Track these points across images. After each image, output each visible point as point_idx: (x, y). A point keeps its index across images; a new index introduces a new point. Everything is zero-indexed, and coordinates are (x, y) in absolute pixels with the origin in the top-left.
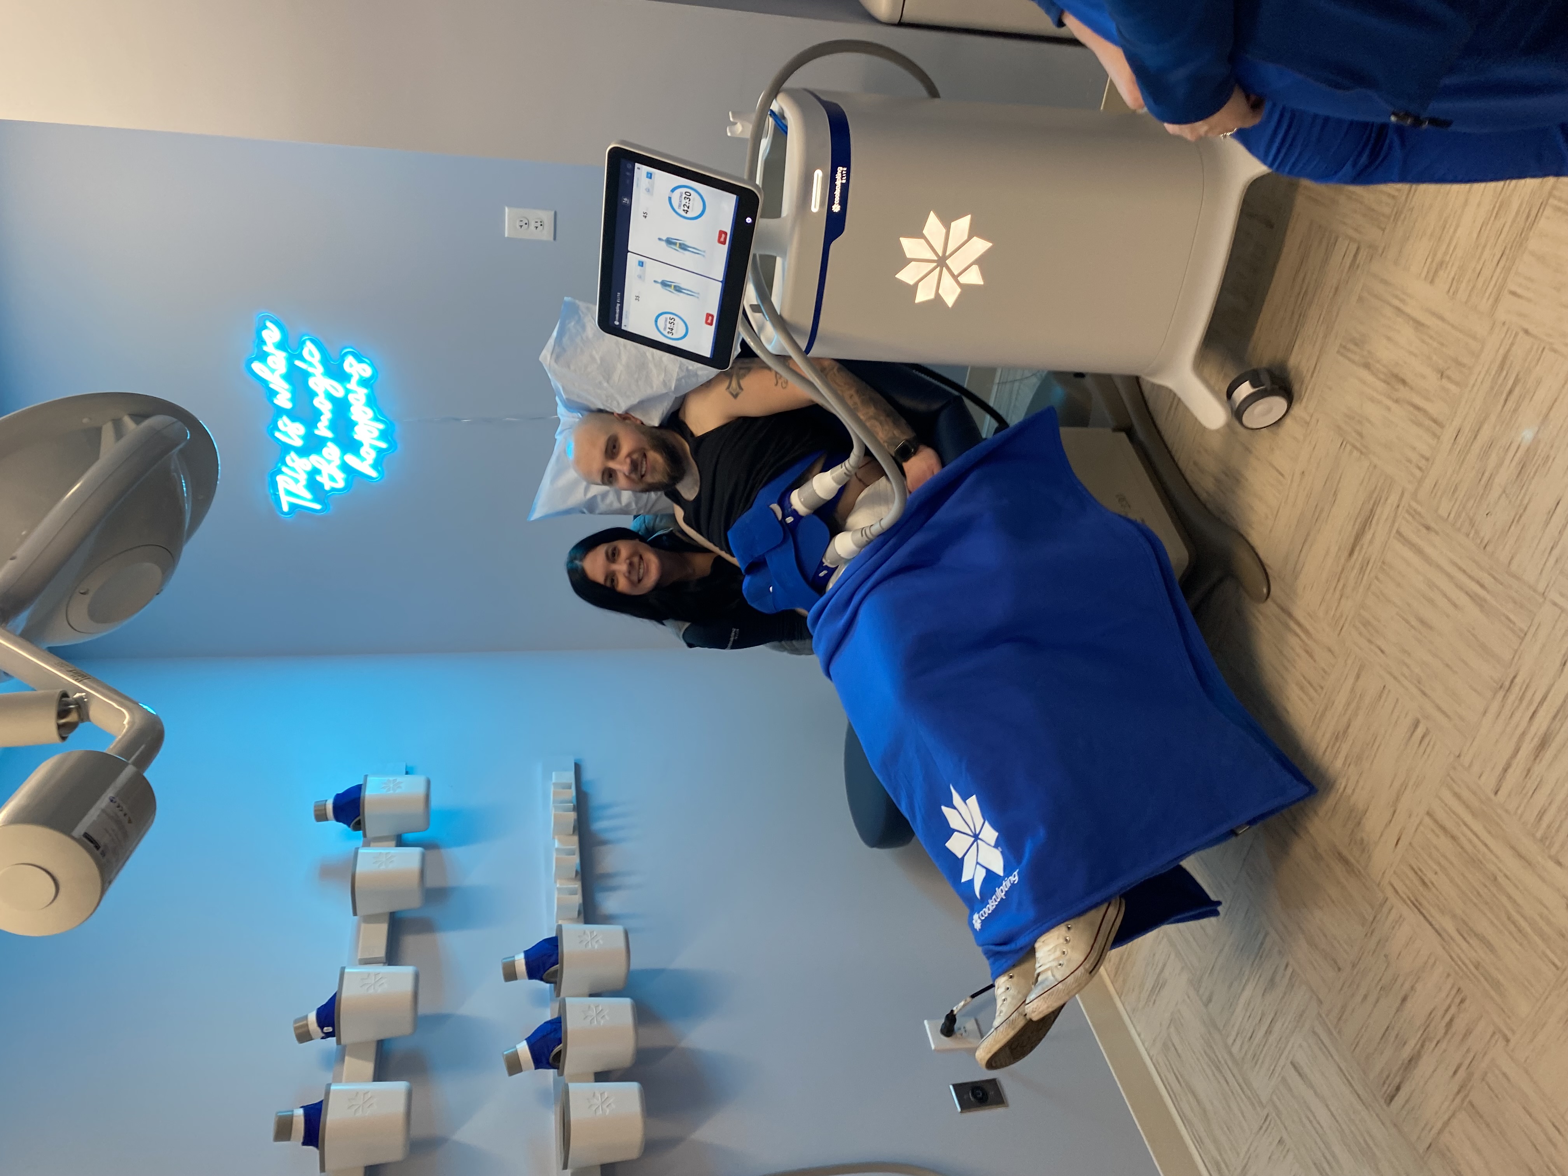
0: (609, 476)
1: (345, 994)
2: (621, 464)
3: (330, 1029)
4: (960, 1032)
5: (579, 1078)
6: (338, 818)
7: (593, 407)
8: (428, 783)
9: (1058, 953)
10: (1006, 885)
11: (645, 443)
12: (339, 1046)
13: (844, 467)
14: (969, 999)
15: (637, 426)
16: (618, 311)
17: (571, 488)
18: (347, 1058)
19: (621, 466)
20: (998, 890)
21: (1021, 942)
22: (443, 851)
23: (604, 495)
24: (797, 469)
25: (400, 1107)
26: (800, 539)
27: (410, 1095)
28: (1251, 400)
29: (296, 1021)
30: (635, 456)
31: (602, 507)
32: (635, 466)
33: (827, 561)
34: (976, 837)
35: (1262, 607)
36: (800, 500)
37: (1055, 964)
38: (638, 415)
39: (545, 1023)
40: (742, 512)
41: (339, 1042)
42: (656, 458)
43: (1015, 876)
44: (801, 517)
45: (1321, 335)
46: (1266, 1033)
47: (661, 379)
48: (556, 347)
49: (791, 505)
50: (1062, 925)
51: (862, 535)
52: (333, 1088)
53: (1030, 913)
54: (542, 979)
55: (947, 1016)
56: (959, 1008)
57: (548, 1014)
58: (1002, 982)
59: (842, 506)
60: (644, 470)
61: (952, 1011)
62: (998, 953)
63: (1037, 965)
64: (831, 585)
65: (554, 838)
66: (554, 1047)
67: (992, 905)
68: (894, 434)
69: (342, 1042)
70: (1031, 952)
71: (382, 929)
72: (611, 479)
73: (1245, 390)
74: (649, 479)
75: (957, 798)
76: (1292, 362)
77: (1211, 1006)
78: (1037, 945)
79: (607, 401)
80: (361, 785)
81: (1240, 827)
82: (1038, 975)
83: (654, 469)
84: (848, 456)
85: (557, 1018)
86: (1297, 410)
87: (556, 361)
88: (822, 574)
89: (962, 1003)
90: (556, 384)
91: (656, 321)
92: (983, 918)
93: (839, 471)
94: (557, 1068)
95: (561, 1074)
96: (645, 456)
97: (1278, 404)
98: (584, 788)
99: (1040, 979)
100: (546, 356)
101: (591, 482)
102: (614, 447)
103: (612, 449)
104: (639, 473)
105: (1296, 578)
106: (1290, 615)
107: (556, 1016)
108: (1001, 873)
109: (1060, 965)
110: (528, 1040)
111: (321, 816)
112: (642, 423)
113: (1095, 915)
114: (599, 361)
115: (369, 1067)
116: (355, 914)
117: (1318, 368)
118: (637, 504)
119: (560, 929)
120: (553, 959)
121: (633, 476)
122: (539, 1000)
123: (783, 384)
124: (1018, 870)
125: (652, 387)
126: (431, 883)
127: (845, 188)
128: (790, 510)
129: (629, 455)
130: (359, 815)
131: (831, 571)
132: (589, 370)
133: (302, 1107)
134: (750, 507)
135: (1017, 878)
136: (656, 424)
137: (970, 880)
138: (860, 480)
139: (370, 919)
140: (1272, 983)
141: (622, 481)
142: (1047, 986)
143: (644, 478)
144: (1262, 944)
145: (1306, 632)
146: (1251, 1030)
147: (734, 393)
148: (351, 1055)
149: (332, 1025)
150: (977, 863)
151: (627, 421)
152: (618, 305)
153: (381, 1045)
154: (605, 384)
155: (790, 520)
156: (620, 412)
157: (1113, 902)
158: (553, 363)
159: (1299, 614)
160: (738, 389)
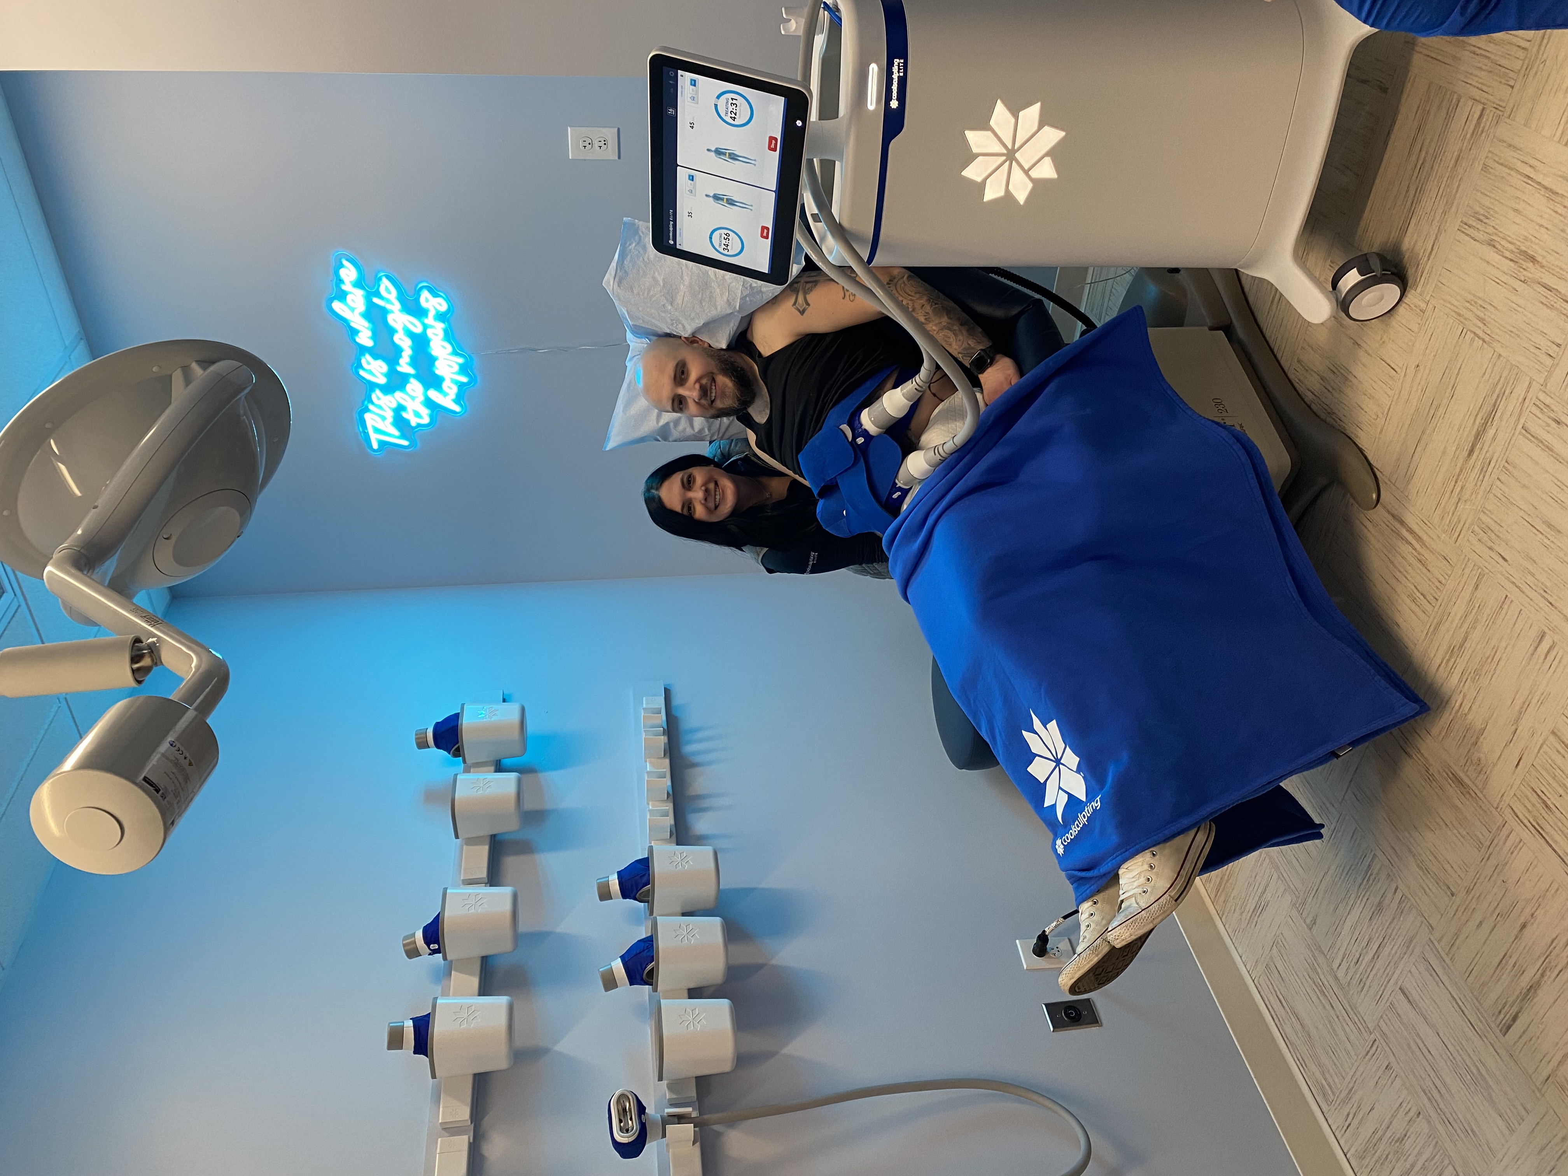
0: (679, 403)
1: (447, 914)
2: (690, 390)
3: (436, 946)
4: (1052, 952)
5: (673, 994)
6: (438, 746)
7: (660, 331)
8: (523, 710)
9: (1142, 880)
10: (1088, 811)
11: (713, 366)
12: (446, 962)
13: (914, 383)
14: (1061, 920)
15: (704, 349)
16: (671, 229)
17: (642, 417)
18: (453, 972)
19: (691, 392)
20: (1080, 816)
21: (1104, 868)
22: (540, 775)
23: (677, 422)
24: (869, 386)
25: (502, 1020)
26: (871, 461)
27: (511, 1008)
28: (1359, 288)
29: (405, 938)
30: (704, 381)
31: (675, 434)
32: (704, 391)
33: (900, 482)
34: (1058, 762)
35: (1371, 514)
36: (870, 419)
37: (1140, 890)
38: (705, 338)
39: (638, 941)
40: (812, 436)
41: (445, 958)
42: (725, 382)
43: (1097, 802)
44: (872, 437)
45: (1440, 211)
46: (1373, 958)
47: (726, 300)
48: (618, 271)
49: (861, 425)
50: (1147, 851)
51: (935, 454)
52: (439, 1001)
53: (1114, 838)
54: (635, 899)
55: (1039, 936)
56: (1051, 928)
57: (643, 933)
58: (1086, 908)
59: (914, 424)
60: (713, 395)
61: (1044, 931)
62: (1082, 878)
63: (1121, 892)
64: (905, 507)
65: (646, 761)
66: (647, 964)
67: (1075, 830)
68: (968, 344)
69: (449, 958)
70: (1113, 879)
71: (484, 850)
72: (681, 406)
73: (1353, 277)
74: (719, 404)
75: (1037, 723)
76: (1406, 244)
77: (1315, 928)
78: (1121, 872)
79: (672, 324)
80: (459, 713)
81: (1342, 748)
82: (1122, 901)
83: (723, 394)
84: (919, 371)
85: (650, 936)
86: (1412, 297)
87: (620, 284)
88: (895, 496)
89: (1055, 923)
90: (622, 310)
91: (711, 238)
92: (1066, 844)
93: (910, 386)
94: (651, 985)
95: (655, 990)
96: (714, 380)
97: (1391, 291)
98: (675, 712)
99: (1123, 906)
100: (609, 281)
101: (662, 410)
102: (683, 373)
103: (680, 375)
104: (709, 398)
105: (1408, 482)
106: (1402, 523)
107: (649, 934)
108: (1084, 799)
109: (1144, 892)
110: (622, 957)
111: (422, 744)
112: (710, 346)
113: (1183, 841)
114: (662, 284)
115: (474, 982)
116: (457, 837)
117: (1436, 248)
118: (709, 430)
119: (651, 849)
120: (645, 879)
121: (703, 402)
122: (636, 920)
123: (851, 296)
124: (1100, 796)
125: (716, 309)
126: (529, 805)
127: (903, 82)
128: (860, 430)
129: (698, 380)
130: (458, 742)
131: (905, 492)
132: (652, 293)
133: (411, 1019)
134: (820, 429)
135: (1099, 803)
136: (724, 347)
137: (1053, 805)
138: (934, 395)
139: (471, 841)
140: (1379, 907)
141: (692, 407)
142: (1131, 913)
143: (714, 404)
144: (1369, 866)
145: (1419, 539)
146: (1357, 955)
147: (801, 310)
148: (456, 971)
149: (437, 941)
150: (1060, 788)
151: (695, 345)
152: (671, 223)
153: (485, 960)
154: (669, 307)
155: (860, 440)
156: (686, 336)
157: (1203, 826)
158: (616, 286)
159: (1411, 521)
160: (805, 305)
